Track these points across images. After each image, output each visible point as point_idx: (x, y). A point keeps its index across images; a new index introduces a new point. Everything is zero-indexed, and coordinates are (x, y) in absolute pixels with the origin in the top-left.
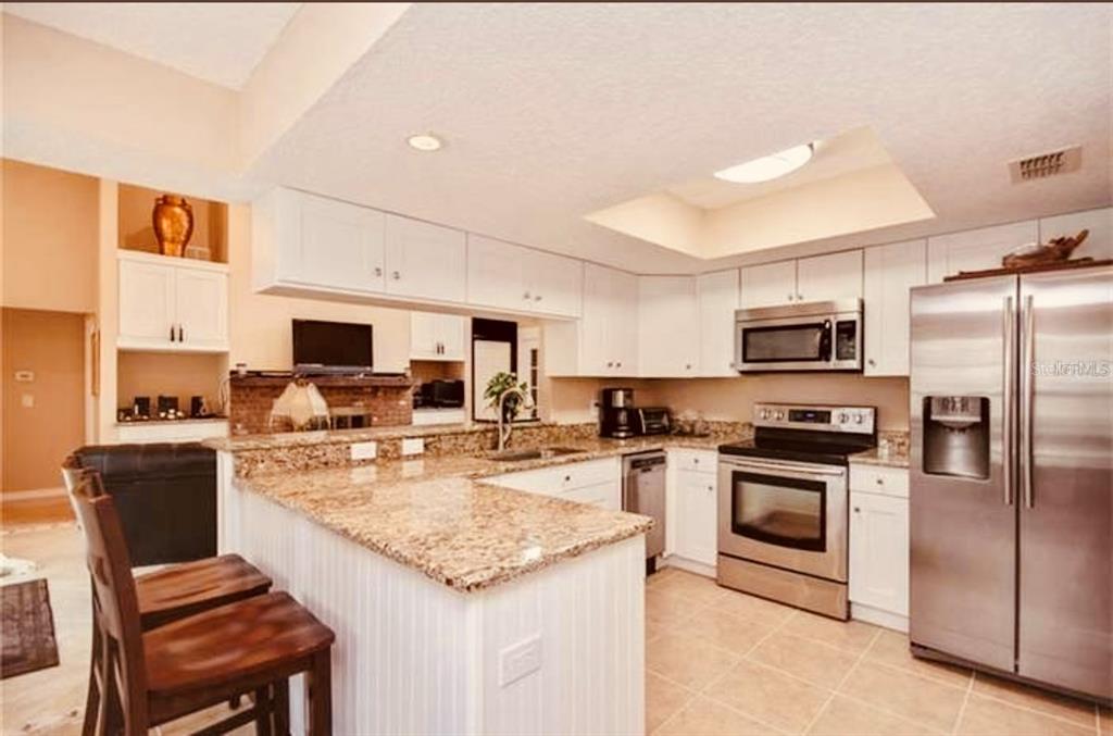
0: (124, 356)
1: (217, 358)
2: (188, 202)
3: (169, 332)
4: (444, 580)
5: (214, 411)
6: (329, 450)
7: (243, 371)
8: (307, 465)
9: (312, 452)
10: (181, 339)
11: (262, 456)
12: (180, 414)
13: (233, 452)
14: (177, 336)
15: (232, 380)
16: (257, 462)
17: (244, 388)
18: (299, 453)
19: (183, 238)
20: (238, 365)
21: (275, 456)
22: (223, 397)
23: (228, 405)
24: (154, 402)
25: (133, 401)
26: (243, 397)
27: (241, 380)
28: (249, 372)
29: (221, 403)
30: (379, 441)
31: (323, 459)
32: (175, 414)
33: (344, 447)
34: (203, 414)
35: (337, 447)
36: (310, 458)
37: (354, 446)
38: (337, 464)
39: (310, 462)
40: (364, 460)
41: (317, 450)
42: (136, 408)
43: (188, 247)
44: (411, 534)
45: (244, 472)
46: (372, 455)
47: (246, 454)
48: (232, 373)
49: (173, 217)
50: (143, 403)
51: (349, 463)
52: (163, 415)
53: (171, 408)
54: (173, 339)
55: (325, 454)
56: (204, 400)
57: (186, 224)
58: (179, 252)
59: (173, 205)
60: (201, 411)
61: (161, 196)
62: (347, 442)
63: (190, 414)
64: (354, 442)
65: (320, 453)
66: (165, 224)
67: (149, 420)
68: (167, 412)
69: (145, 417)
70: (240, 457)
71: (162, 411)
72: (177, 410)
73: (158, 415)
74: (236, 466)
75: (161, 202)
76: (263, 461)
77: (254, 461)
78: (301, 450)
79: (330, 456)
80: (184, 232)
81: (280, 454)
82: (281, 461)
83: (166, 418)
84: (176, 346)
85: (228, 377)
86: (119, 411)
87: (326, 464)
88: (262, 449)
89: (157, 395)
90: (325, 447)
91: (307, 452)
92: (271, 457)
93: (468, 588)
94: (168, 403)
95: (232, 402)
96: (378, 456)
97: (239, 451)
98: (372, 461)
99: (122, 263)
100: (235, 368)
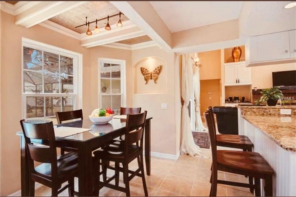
0: (226, 87)
1: (249, 86)
2: (240, 47)
3: (236, 81)
4: (280, 145)
5: (249, 101)
6: (271, 110)
7: (256, 89)
8: (263, 114)
9: (265, 110)
10: (239, 82)
11: (249, 110)
12: (239, 101)
13: (241, 108)
14: (238, 82)
15: (253, 92)
16: (247, 111)
17: (256, 94)
18: (260, 110)
19: (239, 57)
20: (254, 88)
21: (253, 110)
22: (250, 97)
23: (252, 99)
24: (233, 98)
25: (228, 98)
26: (256, 97)
27: (256, 92)
28: (258, 90)
29: (250, 99)
30: (292, 109)
31: (269, 113)
32: (238, 101)
33: (277, 110)
34: (245, 101)
35: (275, 109)
36: (265, 112)
37: (281, 110)
38: (275, 115)
39: (264, 113)
40: (286, 115)
41: (267, 110)
42: (229, 100)
43: (240, 58)
44: (281, 133)
45: (243, 114)
46: (290, 113)
47: (244, 109)
48: (253, 90)
49: (237, 52)
50: (231, 98)
51: (279, 115)
52: (235, 101)
53: (237, 100)
54: (237, 82)
55: (270, 111)
56: (245, 98)
57: (239, 53)
58: (238, 61)
59: (236, 49)
60: (245, 100)
61: (234, 48)
62: (278, 108)
63: (242, 101)
64: (281, 108)
65: (268, 111)
66: (235, 55)
67: (232, 102)
68: (236, 101)
69: (231, 102)
70: (242, 110)
71: (235, 100)
72: (238, 100)
73: (234, 101)
74: (241, 112)
75: (234, 49)
76: (249, 111)
77: (246, 111)
78: (261, 109)
79: (271, 112)
80: (239, 55)
81: (255, 110)
82: (254, 112)
83: (236, 102)
84: (238, 84)
85: (252, 91)
86: (226, 100)
87: (270, 114)
88: (249, 108)
89: (234, 97)
90: (270, 109)
91: (263, 110)
92: (251, 110)
93: (287, 149)
94: (236, 98)
95: (253, 98)
96: (292, 114)
97: (242, 108)
98: (290, 116)
99: (226, 66)
100: (253, 89)
